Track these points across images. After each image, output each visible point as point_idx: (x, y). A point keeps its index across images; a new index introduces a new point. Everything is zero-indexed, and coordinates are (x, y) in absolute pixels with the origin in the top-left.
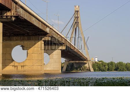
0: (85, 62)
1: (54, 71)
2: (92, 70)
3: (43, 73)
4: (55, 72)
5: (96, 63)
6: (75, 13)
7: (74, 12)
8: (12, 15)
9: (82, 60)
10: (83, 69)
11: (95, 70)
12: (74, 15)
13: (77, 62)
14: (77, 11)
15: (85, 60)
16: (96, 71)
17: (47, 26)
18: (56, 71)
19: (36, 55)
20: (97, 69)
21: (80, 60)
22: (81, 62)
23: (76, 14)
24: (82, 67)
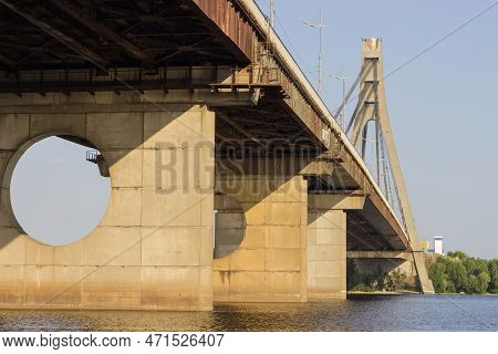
0: (401, 255)
1: (319, 291)
2: (427, 286)
3: (304, 300)
4: (324, 296)
5: (443, 261)
6: (363, 69)
7: (362, 63)
8: (255, 82)
9: (391, 249)
10: (390, 283)
11: (438, 287)
12: (361, 75)
13: (371, 255)
14: (372, 59)
15: (403, 249)
16: (442, 292)
17: (325, 121)
18: (325, 292)
19: (277, 231)
20: (445, 283)
21: (382, 249)
22: (385, 255)
23: (369, 71)
24: (386, 274)
